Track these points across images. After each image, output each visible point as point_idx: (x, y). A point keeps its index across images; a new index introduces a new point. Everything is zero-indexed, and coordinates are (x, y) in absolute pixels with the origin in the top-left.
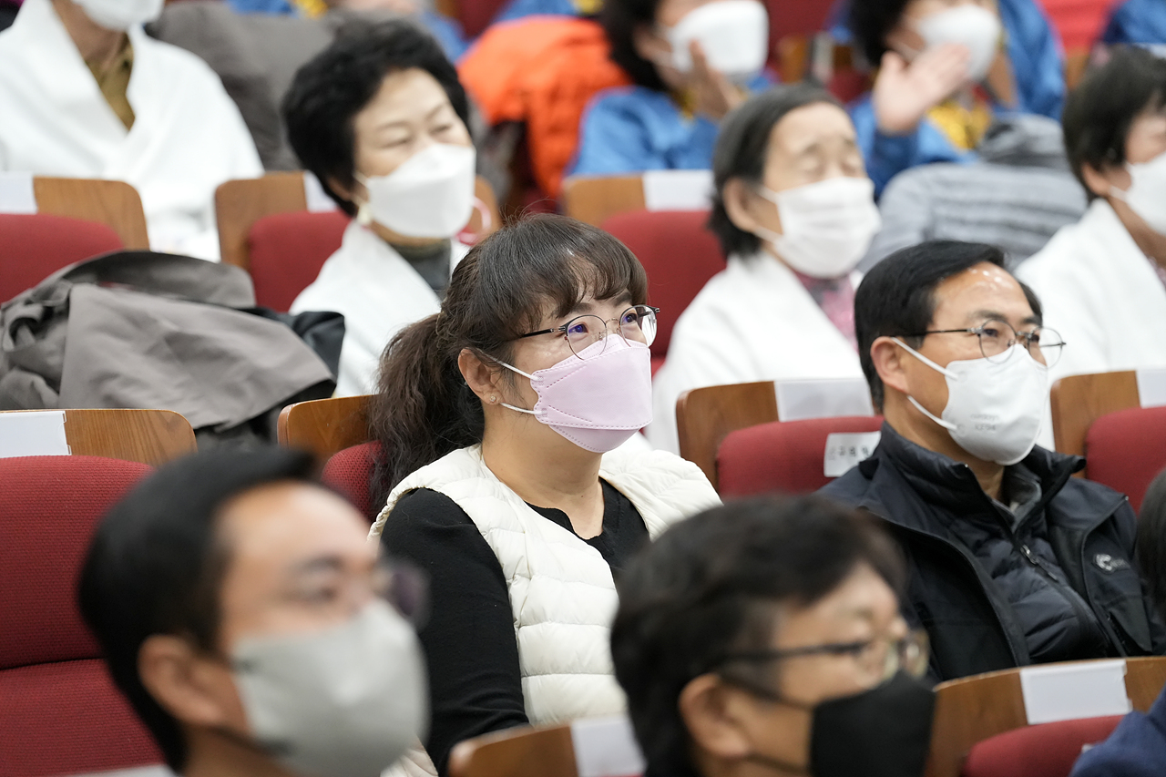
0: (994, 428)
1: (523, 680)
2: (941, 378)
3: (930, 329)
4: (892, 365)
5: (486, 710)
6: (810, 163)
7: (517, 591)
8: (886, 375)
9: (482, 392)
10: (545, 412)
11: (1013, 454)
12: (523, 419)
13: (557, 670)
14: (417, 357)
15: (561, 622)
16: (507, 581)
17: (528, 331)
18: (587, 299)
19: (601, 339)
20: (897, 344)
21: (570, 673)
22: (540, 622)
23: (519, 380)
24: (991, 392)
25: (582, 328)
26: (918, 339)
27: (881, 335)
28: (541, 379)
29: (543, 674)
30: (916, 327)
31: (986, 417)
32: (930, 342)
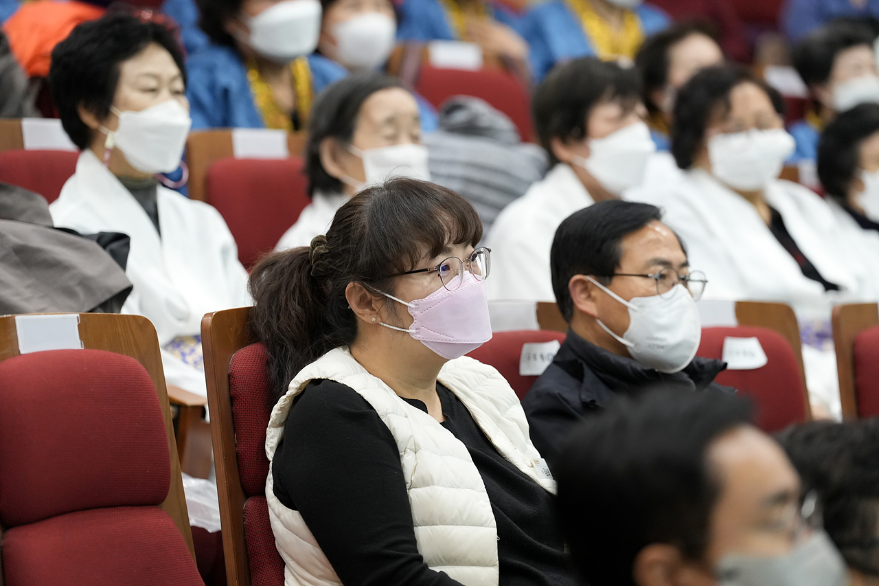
0: (662, 347)
1: (415, 528)
2: (625, 310)
3: (618, 271)
4: (583, 296)
5: (398, 553)
6: (389, 131)
7: (408, 461)
8: (580, 303)
9: (363, 315)
10: (418, 331)
11: (673, 366)
12: (399, 336)
13: (443, 522)
14: (295, 280)
15: (444, 486)
16: (400, 454)
17: (409, 269)
18: (450, 246)
19: (458, 274)
20: (589, 281)
21: (453, 525)
22: (428, 485)
23: (398, 307)
24: (662, 321)
25: (447, 268)
26: (607, 278)
27: (578, 273)
28: (417, 307)
29: (433, 524)
30: (607, 269)
31: (657, 339)
32: (617, 282)
